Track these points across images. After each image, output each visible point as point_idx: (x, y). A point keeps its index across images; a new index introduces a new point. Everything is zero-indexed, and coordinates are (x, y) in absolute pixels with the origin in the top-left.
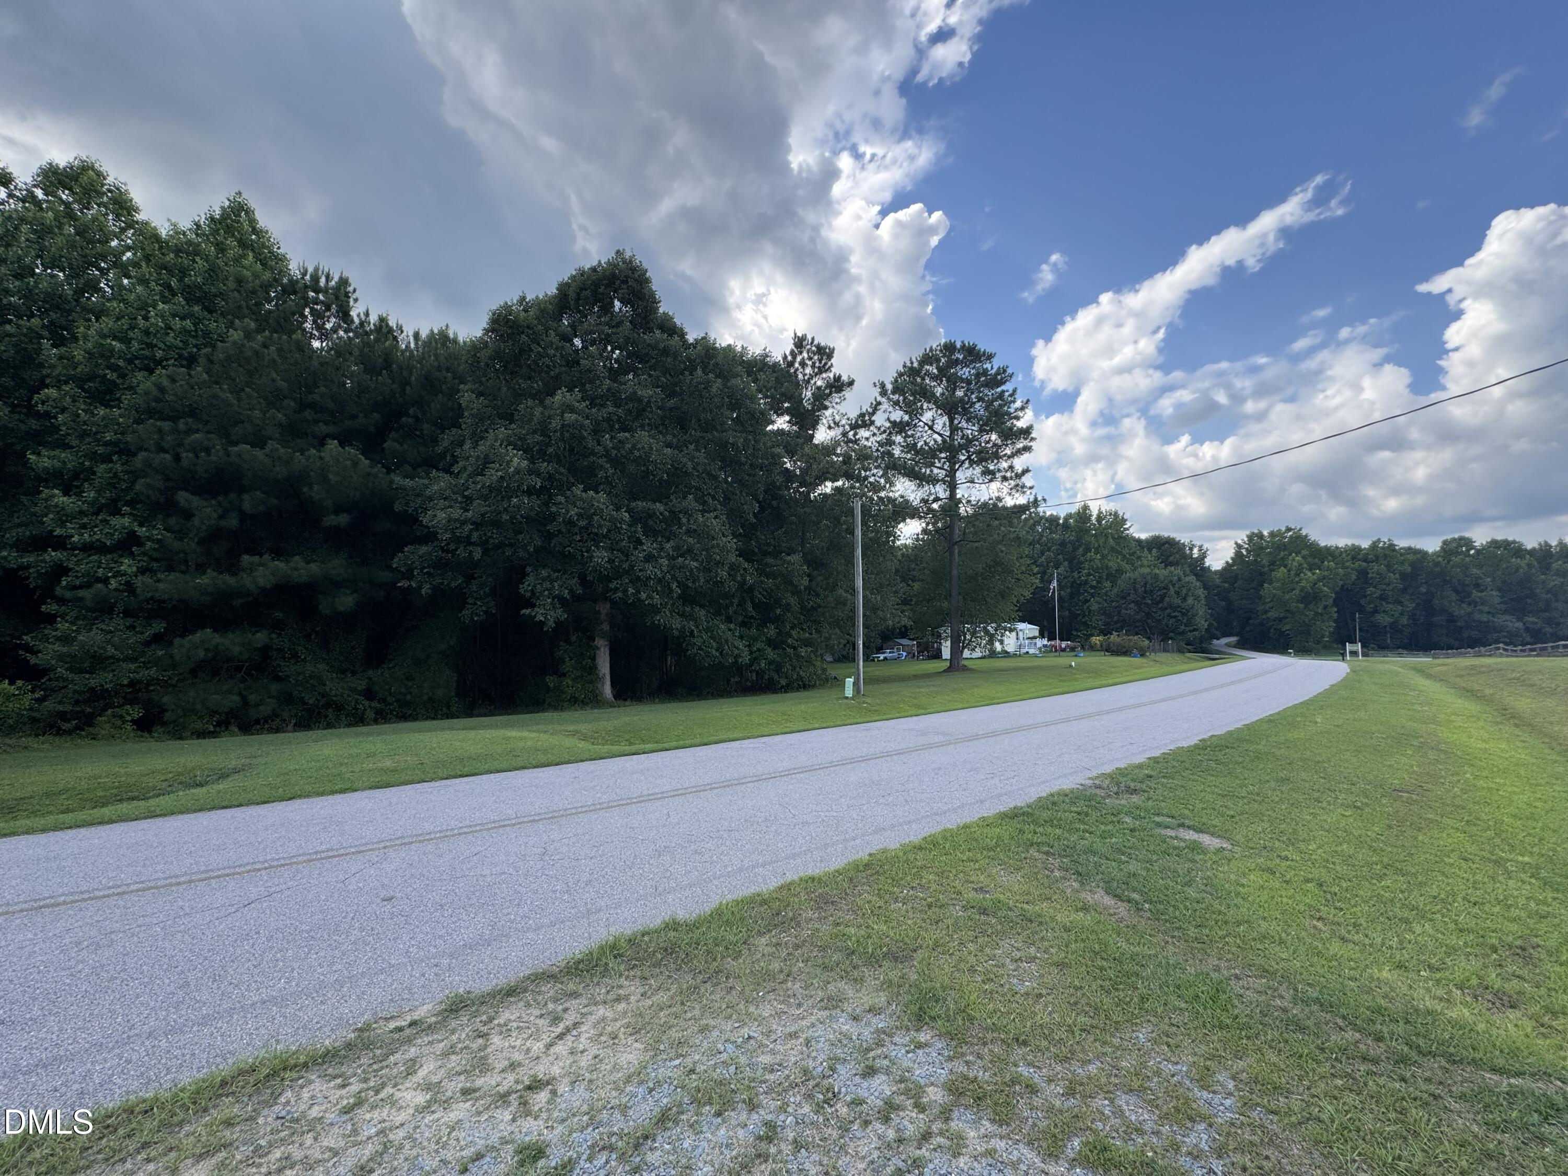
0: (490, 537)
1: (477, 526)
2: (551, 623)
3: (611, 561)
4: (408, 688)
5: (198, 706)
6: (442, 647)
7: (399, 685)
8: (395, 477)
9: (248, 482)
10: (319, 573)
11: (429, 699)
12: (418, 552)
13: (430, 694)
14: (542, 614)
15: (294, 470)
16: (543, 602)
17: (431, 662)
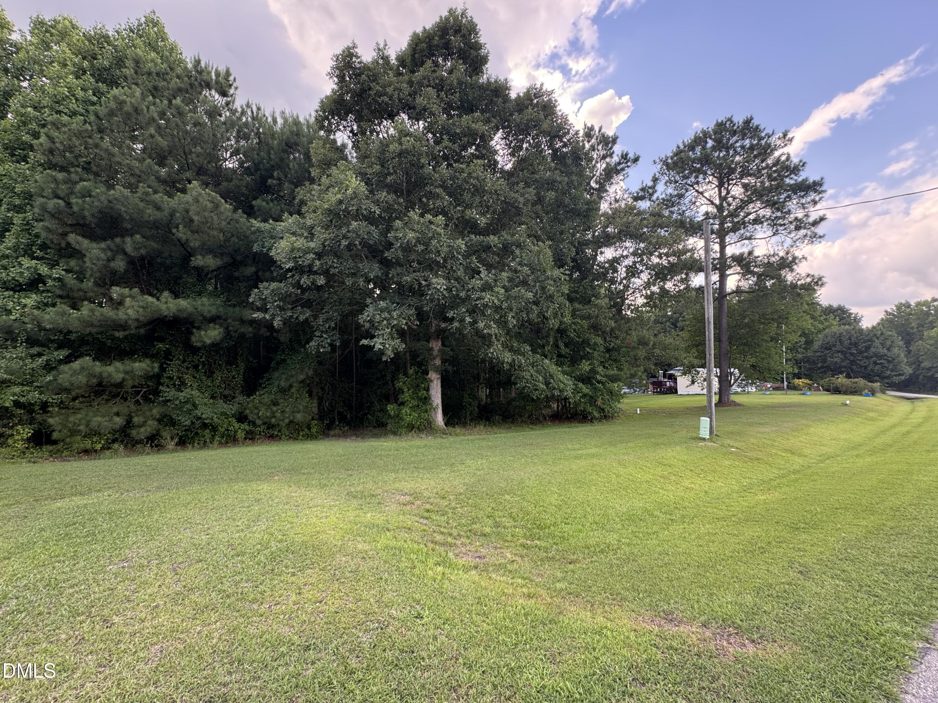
0: (331, 267)
1: (319, 256)
2: (390, 354)
3: (449, 290)
4: (273, 413)
5: (82, 428)
6: (302, 377)
7: (267, 409)
8: (253, 221)
9: (129, 226)
10: (190, 309)
11: (291, 422)
12: (271, 287)
13: (291, 418)
14: (381, 343)
15: (166, 213)
16: (382, 332)
17: (293, 390)
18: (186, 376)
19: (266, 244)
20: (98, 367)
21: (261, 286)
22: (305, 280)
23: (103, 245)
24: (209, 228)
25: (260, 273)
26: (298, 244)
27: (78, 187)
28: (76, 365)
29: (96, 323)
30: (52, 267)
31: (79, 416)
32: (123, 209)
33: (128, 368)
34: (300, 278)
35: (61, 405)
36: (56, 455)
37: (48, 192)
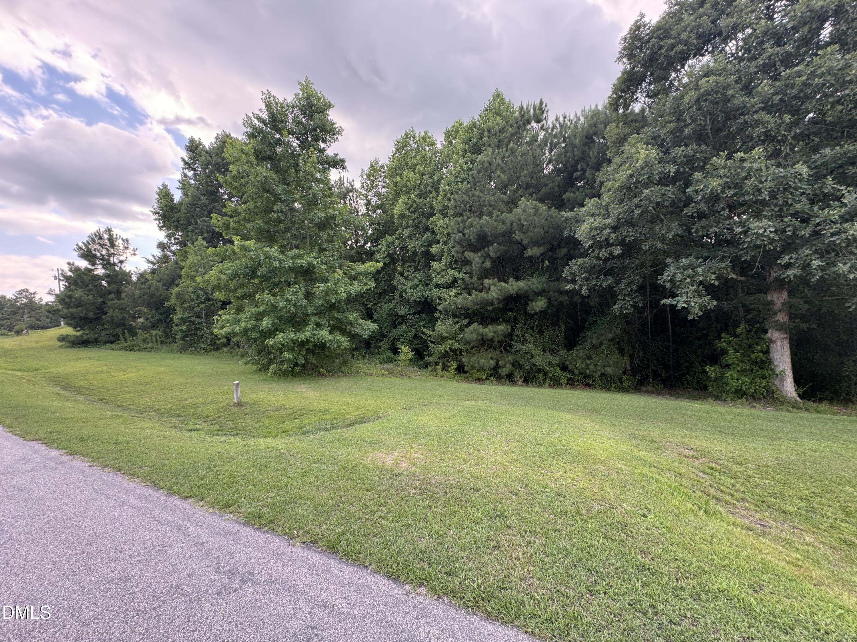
0: (626, 237)
1: (615, 229)
2: (697, 312)
4: (587, 365)
5: (476, 365)
6: (610, 336)
7: (582, 362)
8: (563, 213)
9: (491, 239)
10: (526, 288)
11: (602, 375)
12: (578, 263)
13: (603, 370)
14: (685, 302)
15: (508, 225)
16: (686, 290)
17: (604, 347)
18: (526, 335)
19: (573, 229)
20: (481, 329)
21: (570, 263)
22: (604, 253)
23: (479, 254)
24: (533, 228)
25: (571, 252)
26: (596, 224)
27: (467, 223)
28: (471, 328)
29: (479, 302)
30: (459, 272)
31: (475, 358)
32: (487, 229)
33: (495, 330)
34: (599, 252)
35: (467, 351)
36: (466, 379)
37: (456, 231)
